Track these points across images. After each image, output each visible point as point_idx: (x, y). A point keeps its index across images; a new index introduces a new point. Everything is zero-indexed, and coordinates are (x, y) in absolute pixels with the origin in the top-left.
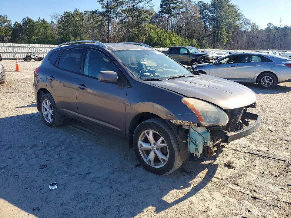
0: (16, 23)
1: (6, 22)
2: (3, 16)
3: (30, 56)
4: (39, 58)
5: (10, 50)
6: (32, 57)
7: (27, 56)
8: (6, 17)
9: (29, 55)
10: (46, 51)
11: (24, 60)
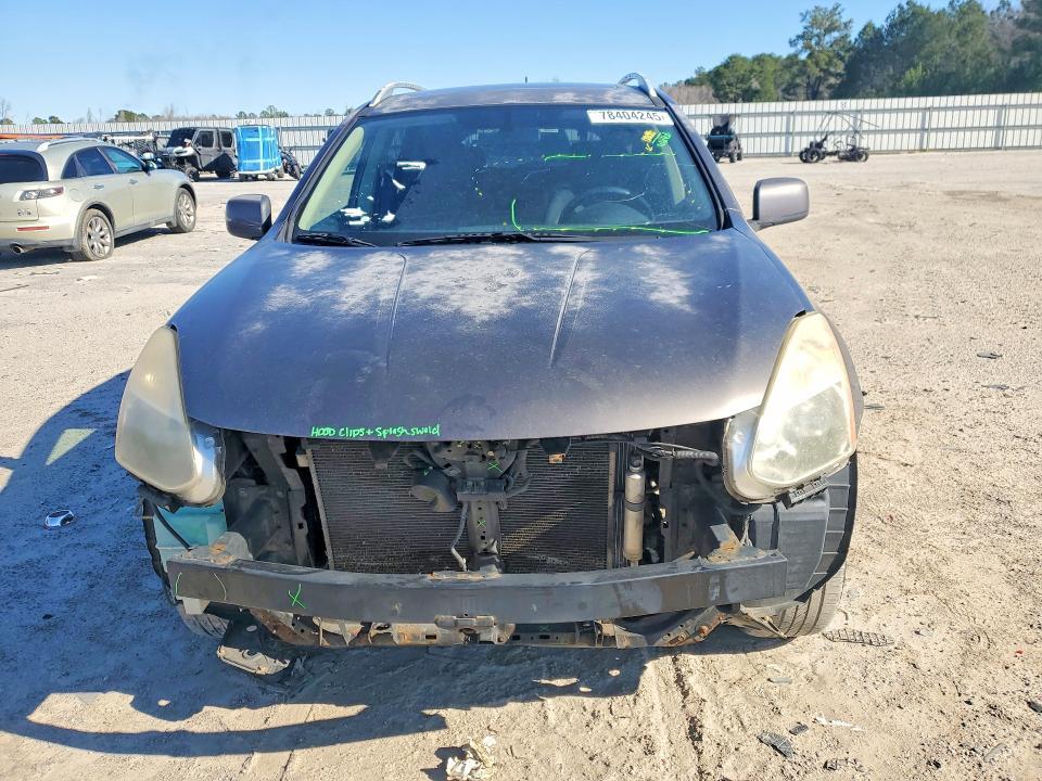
0: (869, 26)
1: (834, 30)
2: (830, 8)
3: (819, 145)
4: (852, 150)
5: (778, 124)
6: (829, 146)
7: (811, 144)
8: (839, 9)
9: (819, 139)
10: (879, 124)
11: (801, 159)
